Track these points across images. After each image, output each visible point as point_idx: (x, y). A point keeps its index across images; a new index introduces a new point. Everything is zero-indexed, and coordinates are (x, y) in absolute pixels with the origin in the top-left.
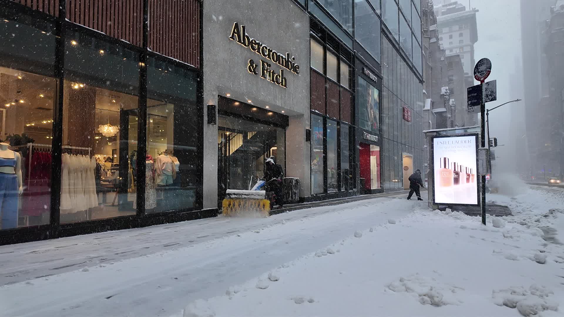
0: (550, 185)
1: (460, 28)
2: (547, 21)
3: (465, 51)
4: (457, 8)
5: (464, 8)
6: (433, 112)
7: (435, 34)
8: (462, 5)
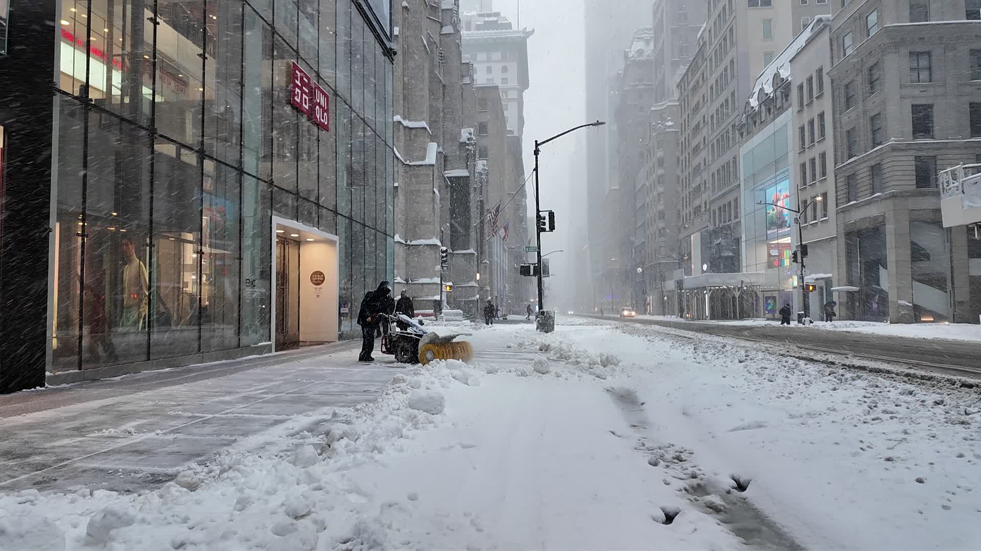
0: (623, 319)
1: (504, 58)
2: (619, 72)
3: (509, 97)
4: (499, 22)
5: (509, 26)
6: (446, 176)
7: (451, 18)
8: (506, 20)
